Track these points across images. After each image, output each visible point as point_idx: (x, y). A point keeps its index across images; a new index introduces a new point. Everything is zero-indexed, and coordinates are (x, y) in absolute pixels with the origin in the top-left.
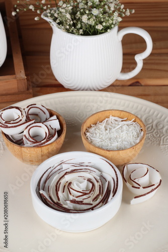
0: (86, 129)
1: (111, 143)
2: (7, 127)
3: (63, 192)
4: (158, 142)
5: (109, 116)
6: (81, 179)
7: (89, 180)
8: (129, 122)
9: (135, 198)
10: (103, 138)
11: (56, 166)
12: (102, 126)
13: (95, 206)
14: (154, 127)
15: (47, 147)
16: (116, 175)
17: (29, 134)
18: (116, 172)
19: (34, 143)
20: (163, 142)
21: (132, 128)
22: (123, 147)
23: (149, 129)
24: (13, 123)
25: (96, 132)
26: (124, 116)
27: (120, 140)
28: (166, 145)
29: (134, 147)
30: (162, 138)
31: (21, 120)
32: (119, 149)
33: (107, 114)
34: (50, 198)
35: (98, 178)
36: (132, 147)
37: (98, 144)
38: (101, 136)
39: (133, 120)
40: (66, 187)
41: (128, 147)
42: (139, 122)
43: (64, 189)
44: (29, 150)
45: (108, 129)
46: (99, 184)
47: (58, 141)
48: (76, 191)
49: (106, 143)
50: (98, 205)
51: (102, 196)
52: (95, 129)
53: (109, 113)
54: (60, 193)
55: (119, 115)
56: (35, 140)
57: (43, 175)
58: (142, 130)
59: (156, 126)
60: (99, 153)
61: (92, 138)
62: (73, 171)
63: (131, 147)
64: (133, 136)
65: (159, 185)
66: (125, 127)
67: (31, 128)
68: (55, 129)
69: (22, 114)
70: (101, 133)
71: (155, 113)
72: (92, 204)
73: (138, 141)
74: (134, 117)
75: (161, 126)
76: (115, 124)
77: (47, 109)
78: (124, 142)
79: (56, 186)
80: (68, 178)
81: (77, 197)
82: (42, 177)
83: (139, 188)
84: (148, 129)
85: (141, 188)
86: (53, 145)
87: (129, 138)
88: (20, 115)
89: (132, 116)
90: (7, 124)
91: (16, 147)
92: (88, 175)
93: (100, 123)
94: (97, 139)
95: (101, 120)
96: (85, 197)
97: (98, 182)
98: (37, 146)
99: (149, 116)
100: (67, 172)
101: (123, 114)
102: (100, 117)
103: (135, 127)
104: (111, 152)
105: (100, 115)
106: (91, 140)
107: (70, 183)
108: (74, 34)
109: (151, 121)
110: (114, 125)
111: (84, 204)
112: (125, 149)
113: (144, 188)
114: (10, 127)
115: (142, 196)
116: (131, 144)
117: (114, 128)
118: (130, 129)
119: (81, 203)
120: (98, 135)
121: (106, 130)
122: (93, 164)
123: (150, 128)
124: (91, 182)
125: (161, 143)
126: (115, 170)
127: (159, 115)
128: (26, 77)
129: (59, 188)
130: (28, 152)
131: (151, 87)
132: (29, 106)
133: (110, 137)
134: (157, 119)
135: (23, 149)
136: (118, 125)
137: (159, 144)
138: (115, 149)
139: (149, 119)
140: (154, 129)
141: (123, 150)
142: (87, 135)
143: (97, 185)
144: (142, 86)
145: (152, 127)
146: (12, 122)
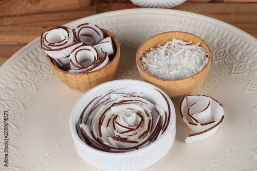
0: (144, 54)
1: (169, 71)
2: (50, 50)
3: (107, 126)
4: (229, 70)
5: (172, 38)
6: (130, 112)
7: (139, 114)
8: (194, 47)
9: (190, 136)
10: (162, 65)
11: (103, 95)
12: (162, 51)
13: (141, 145)
14: (227, 52)
15: (95, 73)
16: (169, 108)
17: (76, 58)
18: (169, 106)
19: (80, 68)
20: (235, 70)
21: (196, 53)
22: (182, 76)
23: (221, 55)
24: (57, 46)
25: (154, 57)
26: (189, 39)
27: (179, 67)
28: (238, 73)
29: (194, 77)
30: (235, 65)
31: (67, 42)
32: (178, 78)
33: (170, 35)
34: (92, 133)
35: (149, 111)
36: (193, 76)
37: (154, 72)
38: (159, 62)
39: (198, 44)
40: (111, 121)
41: (188, 76)
42: (205, 47)
43: (108, 123)
44: (74, 77)
45: (169, 54)
46: (149, 118)
47: (108, 66)
48: (121, 125)
49: (163, 71)
50: (144, 143)
51: (150, 133)
52: (154, 54)
53: (172, 35)
54: (103, 128)
55: (183, 37)
56: (82, 65)
57: (88, 105)
58: (207, 56)
59: (230, 51)
60: (154, 82)
61: (148, 65)
62: (121, 103)
63: (191, 77)
64: (196, 63)
65: (221, 121)
66: (187, 53)
67: (78, 51)
68: (106, 53)
69: (68, 36)
70: (160, 58)
71: (230, 36)
72: (137, 142)
73: (201, 69)
74: (200, 40)
75: (235, 51)
76: (178, 48)
77: (101, 30)
78: (184, 70)
79: (100, 119)
80: (114, 110)
81: (121, 133)
82: (86, 108)
83: (196, 125)
84: (219, 54)
85: (199, 124)
86: (103, 71)
87: (191, 65)
88: (67, 37)
89: (198, 39)
90: (51, 47)
91: (61, 73)
92: (138, 108)
93: (161, 47)
94: (154, 66)
95: (162, 43)
96: (131, 133)
97: (148, 116)
98: (84, 73)
99: (223, 39)
100: (114, 104)
101: (187, 37)
102: (162, 40)
103: (199, 52)
104: (167, 81)
105: (161, 37)
106: (147, 66)
107: (116, 117)
109: (224, 45)
110: (176, 49)
111: (128, 142)
112: (184, 79)
113: (202, 125)
114: (53, 50)
115: (198, 134)
116: (192, 72)
117: (176, 52)
118: (194, 55)
119: (125, 140)
120: (156, 60)
121: (167, 55)
122: (146, 95)
123: (223, 53)
124: (141, 116)
125: (233, 71)
126: (168, 103)
127: (234, 39)
129: (103, 121)
130: (73, 78)
131: (234, 4)
132: (80, 25)
133: (169, 63)
134: (231, 43)
135: (67, 75)
136: (181, 49)
137: (230, 73)
138: (173, 78)
139: (221, 43)
140: (227, 55)
141: (182, 79)
142: (143, 61)
143: (147, 119)
144: (224, 2)
145: (225, 52)
146: (57, 44)
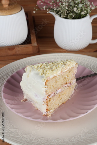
108: (68, 19)
128: (37, 45)
